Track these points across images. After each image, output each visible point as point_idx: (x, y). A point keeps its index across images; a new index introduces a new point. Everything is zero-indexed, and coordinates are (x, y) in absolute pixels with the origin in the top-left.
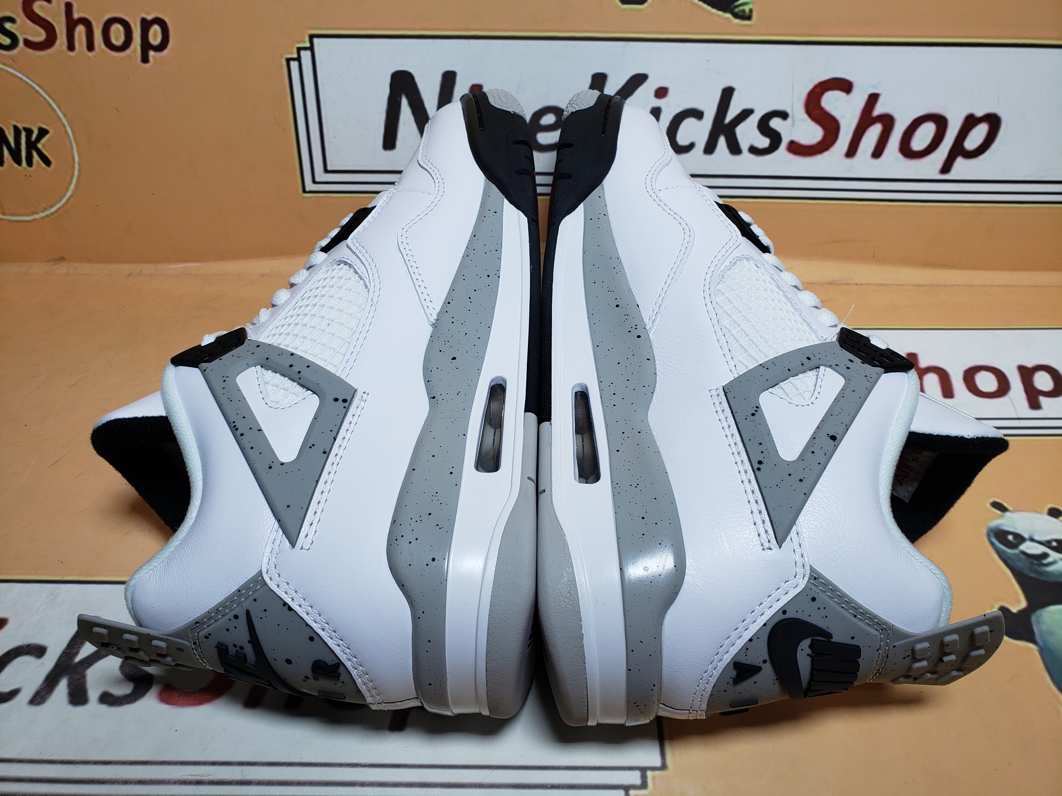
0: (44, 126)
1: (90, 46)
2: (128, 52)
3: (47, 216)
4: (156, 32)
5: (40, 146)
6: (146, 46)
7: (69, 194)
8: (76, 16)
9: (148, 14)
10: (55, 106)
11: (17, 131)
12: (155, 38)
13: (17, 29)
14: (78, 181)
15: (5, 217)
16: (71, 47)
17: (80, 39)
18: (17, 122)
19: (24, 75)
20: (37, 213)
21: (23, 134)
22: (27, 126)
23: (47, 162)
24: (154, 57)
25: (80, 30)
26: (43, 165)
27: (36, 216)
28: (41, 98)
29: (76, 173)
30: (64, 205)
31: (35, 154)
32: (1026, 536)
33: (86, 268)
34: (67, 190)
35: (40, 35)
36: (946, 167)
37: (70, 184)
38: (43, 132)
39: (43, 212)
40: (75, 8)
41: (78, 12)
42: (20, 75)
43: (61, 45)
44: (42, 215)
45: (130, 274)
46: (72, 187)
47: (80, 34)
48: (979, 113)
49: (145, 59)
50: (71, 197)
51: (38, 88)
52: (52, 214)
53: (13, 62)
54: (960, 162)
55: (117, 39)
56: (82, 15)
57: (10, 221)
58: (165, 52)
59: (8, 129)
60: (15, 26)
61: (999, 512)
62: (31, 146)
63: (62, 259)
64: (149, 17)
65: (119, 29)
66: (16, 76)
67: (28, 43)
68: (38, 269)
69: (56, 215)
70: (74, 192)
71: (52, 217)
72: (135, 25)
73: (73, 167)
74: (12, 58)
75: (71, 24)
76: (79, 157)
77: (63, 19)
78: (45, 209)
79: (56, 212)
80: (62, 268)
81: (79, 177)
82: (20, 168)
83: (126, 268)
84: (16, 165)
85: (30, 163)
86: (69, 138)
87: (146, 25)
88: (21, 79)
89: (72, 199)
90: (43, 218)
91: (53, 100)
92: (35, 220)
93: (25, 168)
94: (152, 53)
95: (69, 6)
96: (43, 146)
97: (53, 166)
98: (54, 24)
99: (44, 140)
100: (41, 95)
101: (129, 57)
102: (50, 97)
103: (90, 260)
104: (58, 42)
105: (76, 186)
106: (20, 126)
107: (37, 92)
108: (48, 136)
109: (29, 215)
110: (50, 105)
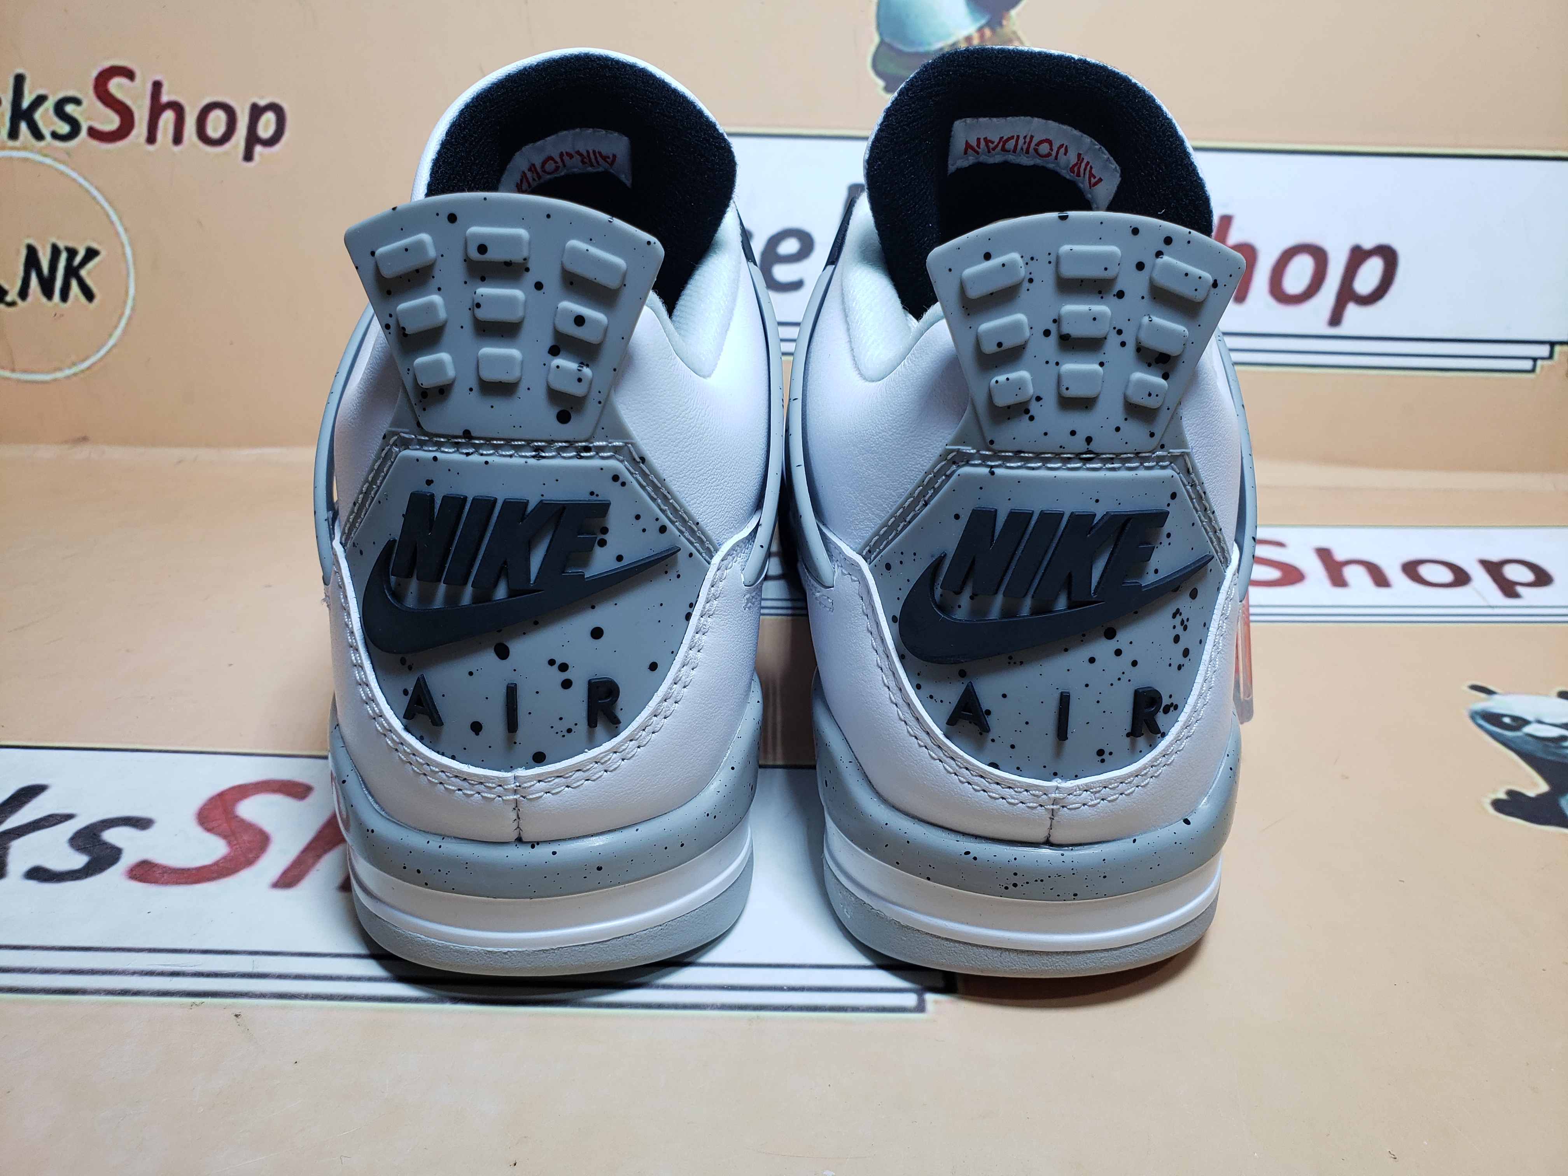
0: (95, 246)
1: (178, 139)
2: (227, 146)
3: (75, 374)
4: (268, 121)
5: (83, 273)
6: (253, 139)
7: (111, 342)
8: (165, 98)
9: (262, 98)
10: (114, 217)
11: (56, 251)
12: (266, 128)
13: (82, 114)
14: (127, 324)
15: (14, 376)
16: (151, 139)
17: (166, 129)
18: (59, 238)
19: (80, 174)
20: (60, 369)
21: (64, 256)
22: (71, 244)
23: (89, 294)
24: (261, 155)
25: (168, 117)
26: (83, 299)
27: (59, 375)
28: (98, 207)
29: (128, 312)
30: (102, 359)
31: (74, 284)
32: (1529, 717)
33: (117, 453)
34: (110, 336)
35: (111, 122)
36: (1336, 319)
37: (116, 327)
38: (91, 254)
39: (70, 367)
40: (165, 89)
41: (169, 93)
42: (74, 175)
43: (138, 136)
44: (68, 372)
45: (180, 462)
46: (118, 332)
47: (166, 122)
48: (1368, 245)
49: (248, 156)
50: (114, 346)
51: (95, 193)
52: (83, 371)
53: (68, 158)
54: (1352, 310)
55: (215, 130)
56: (173, 98)
57: (19, 381)
58: (277, 148)
59: (44, 247)
60: (79, 109)
61: (1483, 695)
62: (72, 272)
63: (84, 439)
64: (262, 103)
65: (218, 117)
66: (68, 176)
67: (93, 133)
68: (46, 453)
69: (88, 372)
70: (121, 339)
71: (82, 376)
72: (243, 112)
73: (125, 303)
74: (68, 153)
75: (157, 109)
76: (136, 289)
77: (147, 102)
78: (74, 364)
79: (89, 368)
80: (83, 453)
81: (130, 318)
82: (49, 304)
83: (176, 453)
84: (44, 300)
85: (64, 297)
86: (126, 262)
87: (256, 112)
88: (74, 180)
89: (115, 351)
90: (68, 377)
91: (115, 210)
92: (55, 380)
93: (56, 305)
94: (258, 149)
95: (157, 86)
96: (89, 273)
97: (96, 301)
98: (134, 108)
99: (90, 265)
100: (98, 203)
101: (227, 153)
102: (111, 204)
103: (125, 441)
104: (134, 132)
105: (124, 332)
106: (61, 245)
107: (94, 198)
108: (97, 260)
109: (48, 372)
110: (108, 216)
